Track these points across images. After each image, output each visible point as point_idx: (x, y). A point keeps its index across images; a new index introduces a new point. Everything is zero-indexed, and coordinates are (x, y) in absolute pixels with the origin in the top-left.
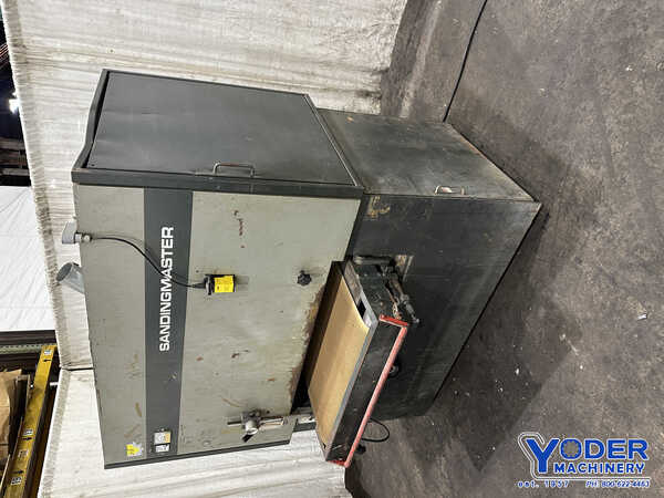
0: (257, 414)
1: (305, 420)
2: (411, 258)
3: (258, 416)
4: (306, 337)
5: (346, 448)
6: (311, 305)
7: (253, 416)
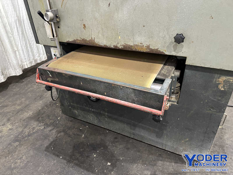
0: (58, 19)
1: (53, 51)
2: (176, 103)
3: (56, 21)
4: (120, 46)
5: (49, 79)
6: (148, 47)
7: (57, 17)
